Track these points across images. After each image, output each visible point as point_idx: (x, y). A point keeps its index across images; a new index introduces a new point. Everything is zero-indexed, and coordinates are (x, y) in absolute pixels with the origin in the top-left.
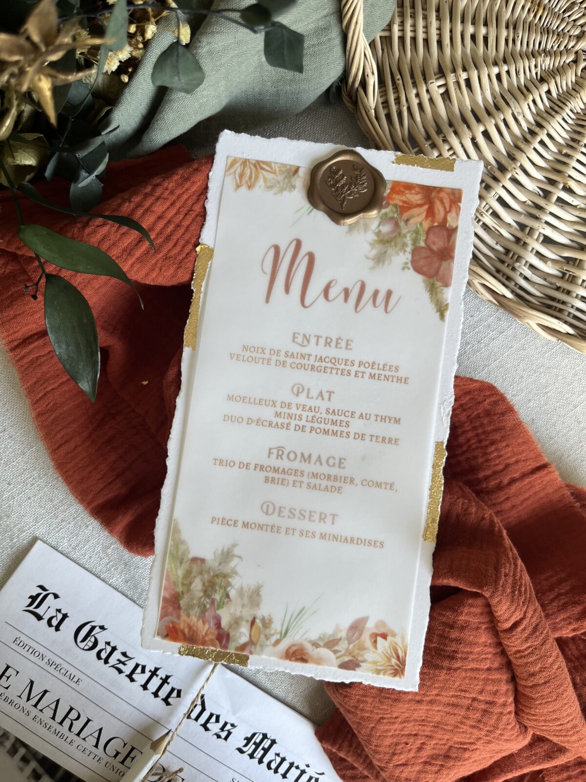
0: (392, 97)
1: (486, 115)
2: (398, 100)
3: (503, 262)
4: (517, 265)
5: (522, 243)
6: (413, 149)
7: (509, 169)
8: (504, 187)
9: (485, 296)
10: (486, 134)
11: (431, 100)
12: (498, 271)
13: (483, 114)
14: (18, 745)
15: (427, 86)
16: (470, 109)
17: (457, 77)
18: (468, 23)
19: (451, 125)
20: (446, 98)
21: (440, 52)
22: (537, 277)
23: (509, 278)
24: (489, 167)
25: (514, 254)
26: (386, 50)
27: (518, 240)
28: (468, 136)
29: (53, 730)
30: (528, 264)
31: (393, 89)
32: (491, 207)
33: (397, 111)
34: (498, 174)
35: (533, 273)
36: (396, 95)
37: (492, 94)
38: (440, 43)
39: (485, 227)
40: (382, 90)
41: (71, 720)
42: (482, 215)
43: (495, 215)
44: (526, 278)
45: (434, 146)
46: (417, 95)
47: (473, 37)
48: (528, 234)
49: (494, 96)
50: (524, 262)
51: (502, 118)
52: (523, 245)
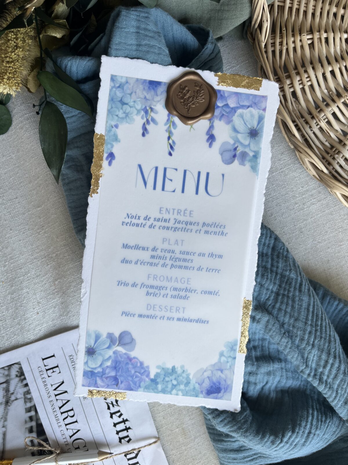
0: (278, 41)
1: (334, 61)
2: (281, 44)
3: (328, 153)
4: (336, 156)
6: (285, 73)
7: (343, 96)
8: (338, 107)
9: (312, 172)
10: (333, 73)
11: (302, 47)
12: (324, 158)
14: (33, 409)
15: (301, 37)
16: (325, 56)
17: (320, 35)
18: (333, 6)
19: (311, 63)
20: (312, 47)
21: (313, 20)
23: (329, 164)
24: (331, 93)
25: (336, 149)
26: (280, 14)
27: (340, 141)
28: (321, 71)
29: (55, 413)
30: (344, 158)
31: (280, 36)
32: (327, 118)
33: (279, 50)
34: (335, 98)
35: (346, 164)
36: (281, 40)
37: (341, 49)
38: (313, 15)
39: (321, 130)
40: (272, 36)
41: (68, 415)
42: (320, 121)
43: (329, 123)
44: (341, 166)
45: (298, 74)
46: (294, 42)
47: (335, 15)
49: (341, 51)
50: (341, 155)
51: (345, 65)
52: (343, 145)
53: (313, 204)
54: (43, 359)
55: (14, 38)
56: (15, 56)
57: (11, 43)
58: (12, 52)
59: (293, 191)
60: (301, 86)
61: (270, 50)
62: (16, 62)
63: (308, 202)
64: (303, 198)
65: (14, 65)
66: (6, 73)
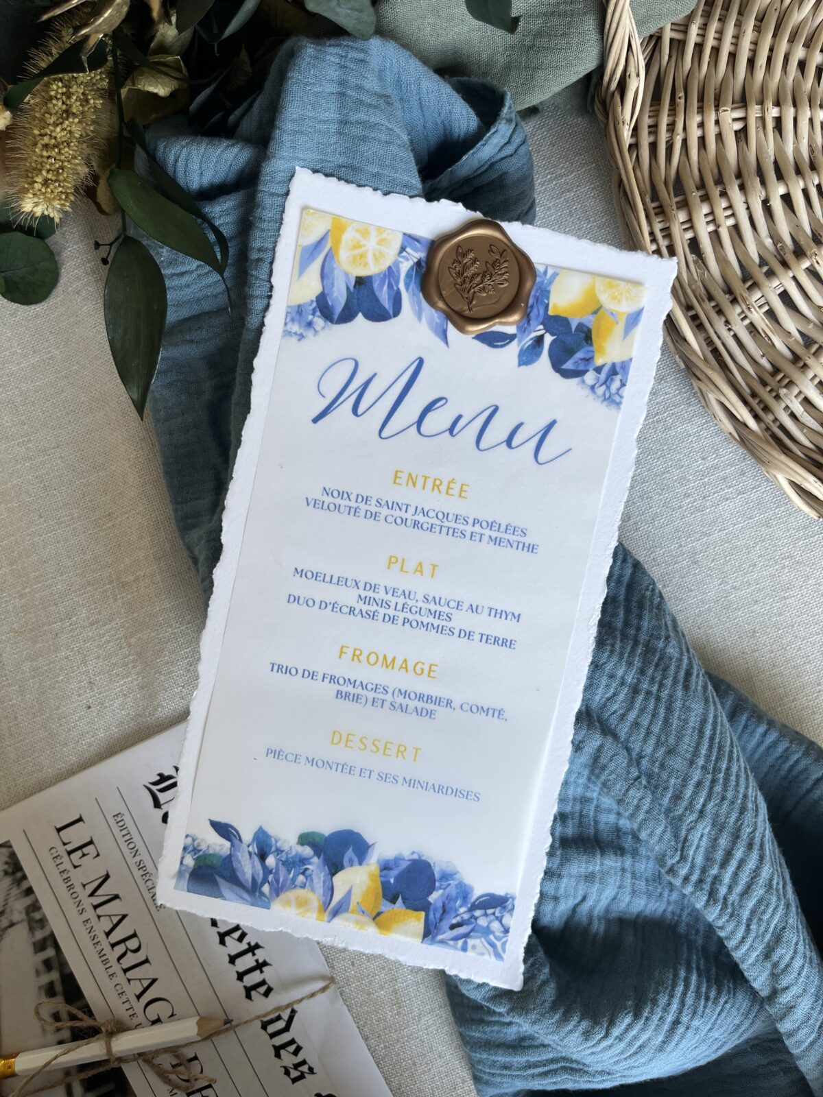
0: (664, 121)
1: (792, 172)
2: (671, 127)
3: (765, 384)
4: (783, 391)
5: (801, 364)
6: (675, 196)
7: (808, 253)
8: (794, 278)
9: (725, 426)
10: (787, 199)
11: (719, 136)
12: (754, 395)
13: (790, 171)
15: (717, 115)
16: (772, 159)
17: (763, 111)
18: (799, 45)
19: (739, 175)
20: (743, 137)
21: (749, 75)
22: (810, 418)
23: (766, 409)
24: (779, 245)
25: (784, 376)
26: (674, 58)
27: (796, 358)
28: (759, 193)
30: (802, 396)
31: (669, 110)
32: (767, 303)
33: (667, 141)
34: (790, 258)
35: (805, 410)
36: (671, 119)
37: (810, 146)
38: (751, 62)
39: (752, 330)
40: (653, 108)
43: (771, 314)
44: (793, 416)
45: (706, 198)
46: (701, 125)
47: (802, 65)
48: (814, 354)
49: (811, 149)
50: (796, 391)
51: (816, 182)
52: (802, 367)
53: (727, 500)
54: (59, 830)
55: (63, 94)
56: (64, 133)
57: (54, 105)
58: (55, 125)
59: (682, 466)
60: (711, 228)
61: (645, 140)
62: (65, 147)
63: (714, 494)
64: (705, 485)
65: (60, 152)
66: (40, 170)
